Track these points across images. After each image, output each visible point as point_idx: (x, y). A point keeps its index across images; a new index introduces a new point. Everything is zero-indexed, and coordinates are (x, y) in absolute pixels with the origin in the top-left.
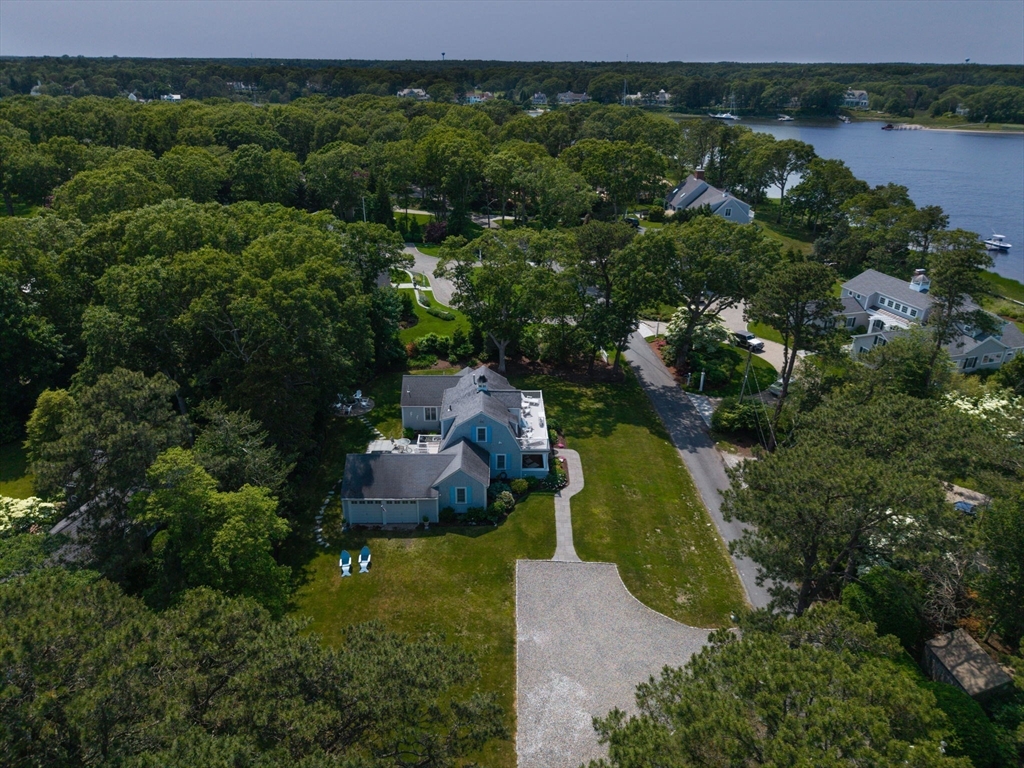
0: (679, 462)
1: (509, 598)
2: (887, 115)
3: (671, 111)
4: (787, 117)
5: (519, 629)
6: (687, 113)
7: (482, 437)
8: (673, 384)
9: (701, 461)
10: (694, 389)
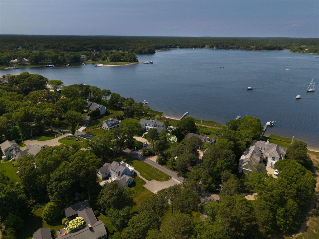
0: (145, 163)
1: (148, 190)
2: (92, 61)
3: (30, 65)
4: (68, 65)
5: (153, 192)
6: (36, 65)
7: (125, 172)
8: (130, 151)
9: (147, 161)
10: (134, 150)
